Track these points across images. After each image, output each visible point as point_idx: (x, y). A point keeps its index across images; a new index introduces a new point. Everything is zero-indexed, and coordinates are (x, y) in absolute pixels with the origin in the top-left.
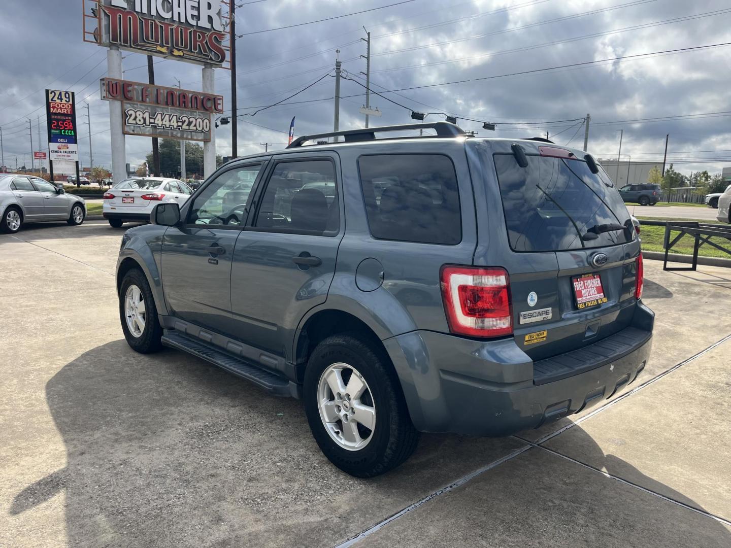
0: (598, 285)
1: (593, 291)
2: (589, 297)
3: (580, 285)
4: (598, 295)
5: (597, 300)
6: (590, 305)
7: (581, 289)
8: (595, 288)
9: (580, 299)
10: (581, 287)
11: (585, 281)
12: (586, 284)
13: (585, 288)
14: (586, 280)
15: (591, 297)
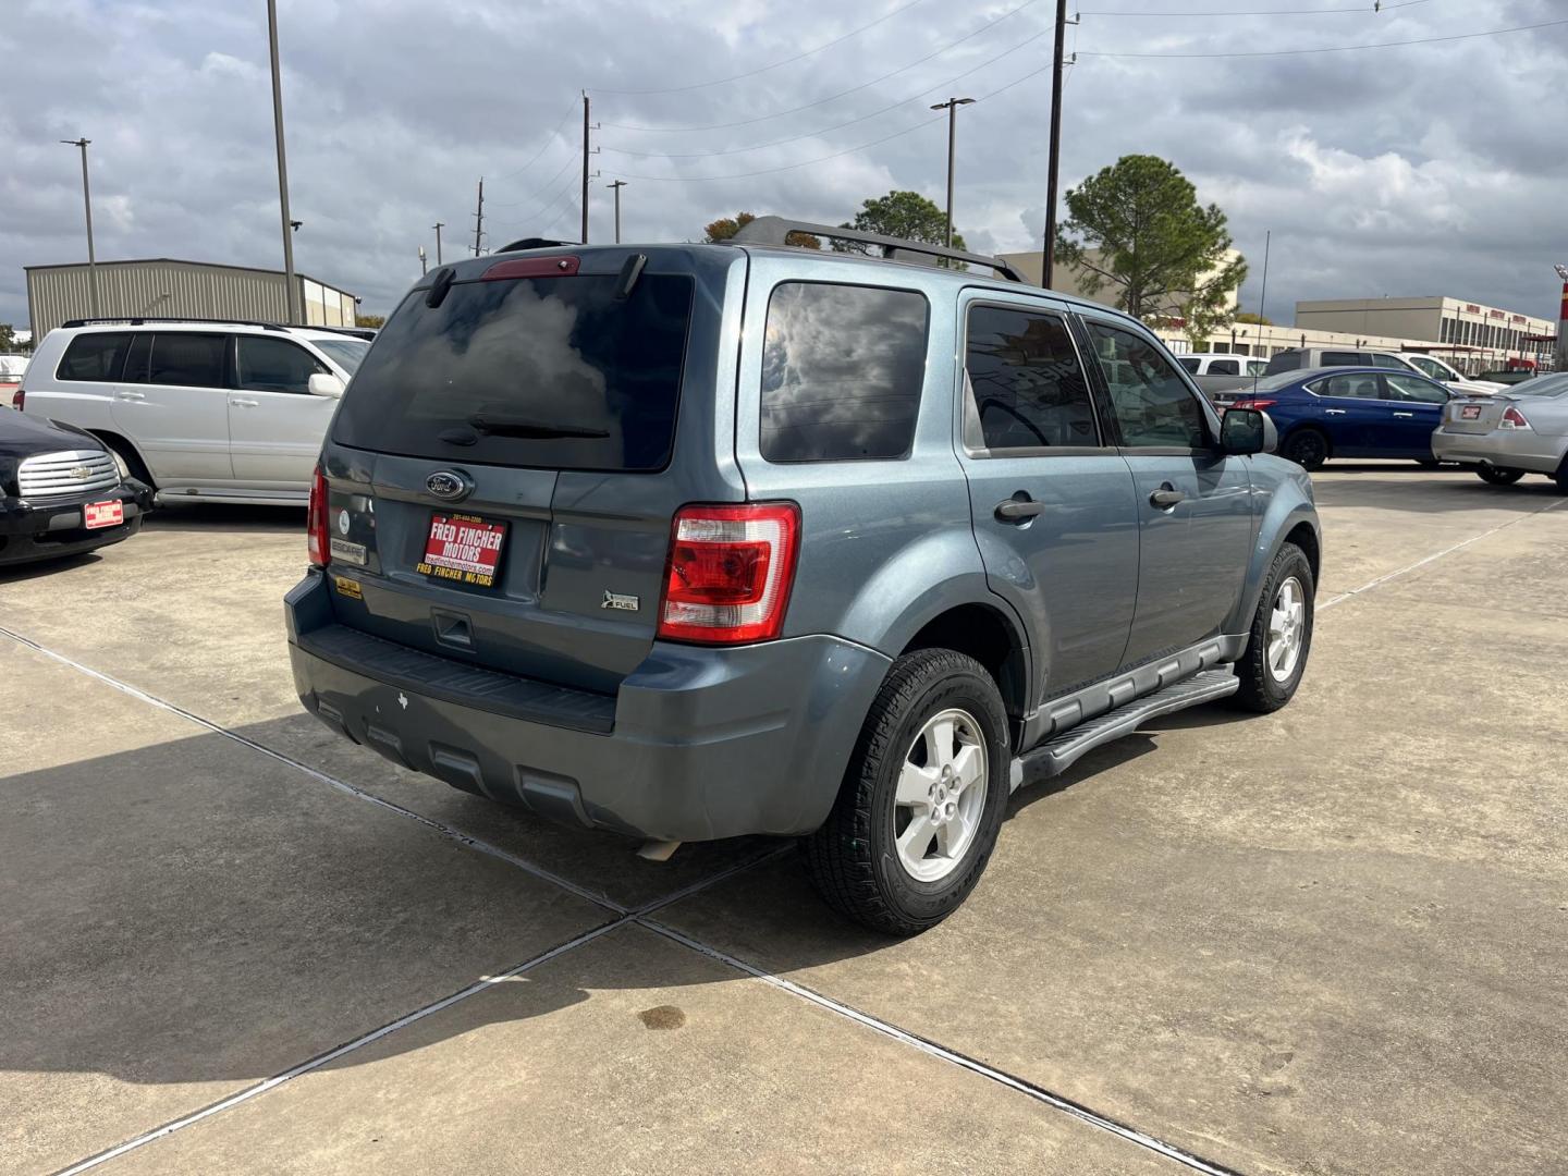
0: (489, 547)
1: (472, 554)
2: (455, 561)
3: (446, 532)
4: (478, 565)
5: (464, 573)
6: (443, 574)
7: (445, 539)
8: (479, 549)
9: (435, 557)
10: (447, 536)
11: (462, 529)
12: (461, 535)
13: (455, 542)
14: (465, 526)
15: (459, 561)
